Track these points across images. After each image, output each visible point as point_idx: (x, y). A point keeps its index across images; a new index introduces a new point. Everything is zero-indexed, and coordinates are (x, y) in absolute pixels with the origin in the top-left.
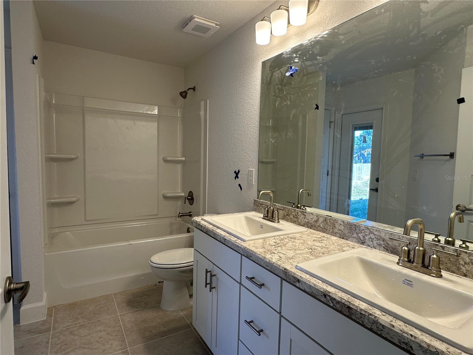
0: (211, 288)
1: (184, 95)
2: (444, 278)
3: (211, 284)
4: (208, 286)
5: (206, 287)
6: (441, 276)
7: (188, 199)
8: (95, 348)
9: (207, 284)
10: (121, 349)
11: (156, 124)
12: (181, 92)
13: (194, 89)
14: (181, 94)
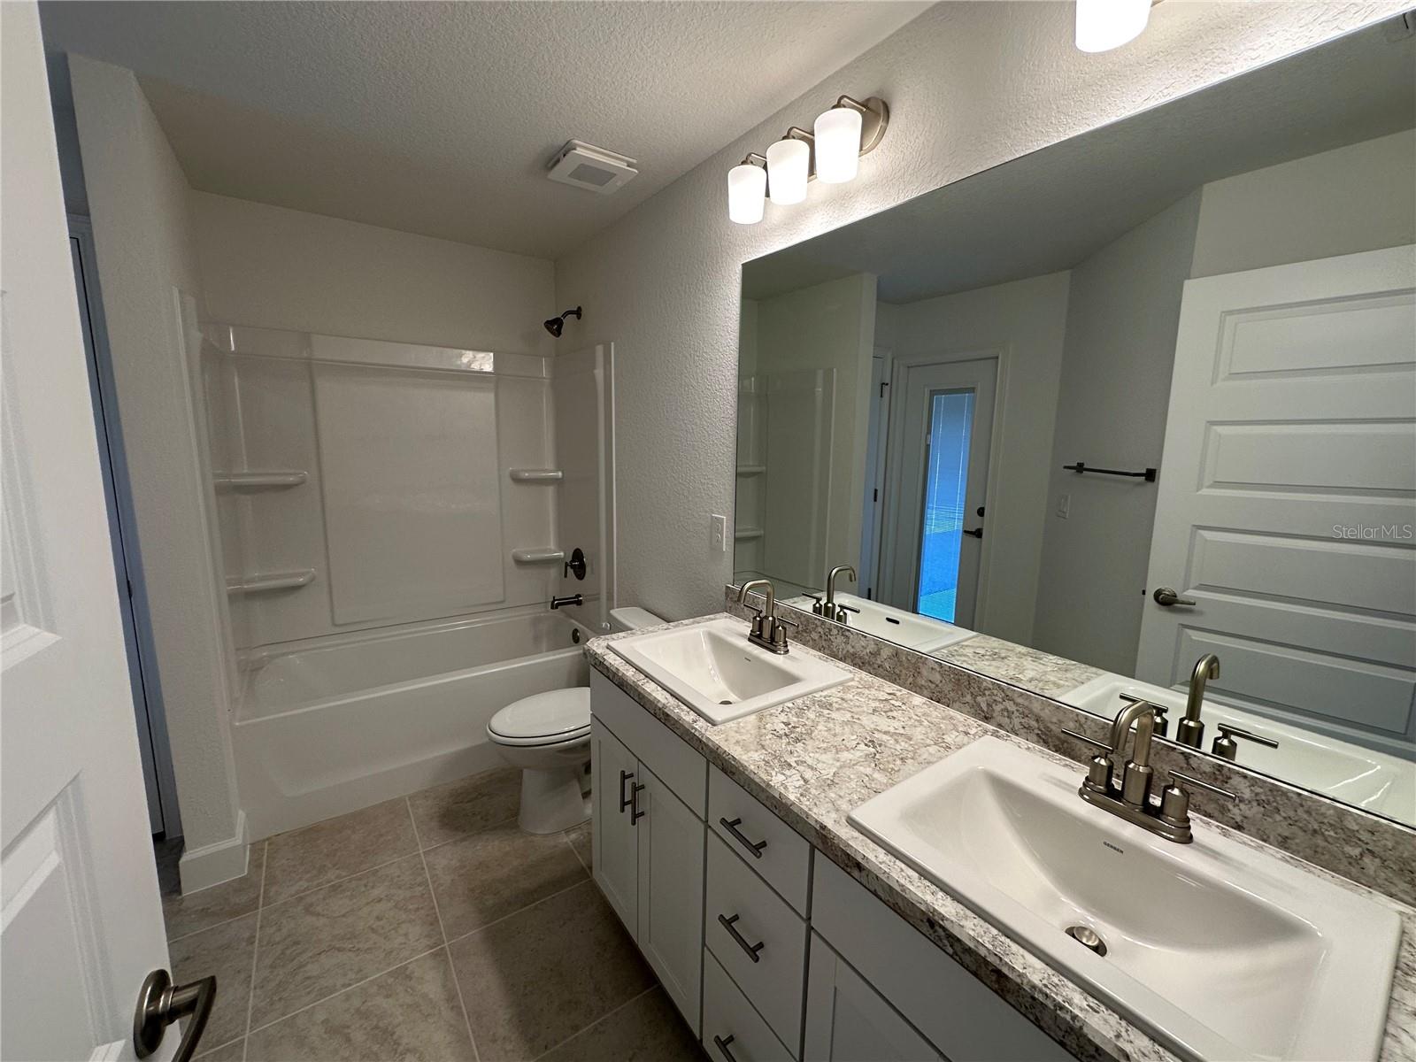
0: (636, 816)
1: (555, 326)
2: (1197, 844)
3: (633, 802)
4: (628, 808)
5: (623, 810)
6: (1187, 839)
7: (572, 567)
8: (366, 947)
9: (624, 804)
10: (428, 945)
11: (492, 396)
12: (548, 322)
13: (578, 313)
14: (549, 324)
